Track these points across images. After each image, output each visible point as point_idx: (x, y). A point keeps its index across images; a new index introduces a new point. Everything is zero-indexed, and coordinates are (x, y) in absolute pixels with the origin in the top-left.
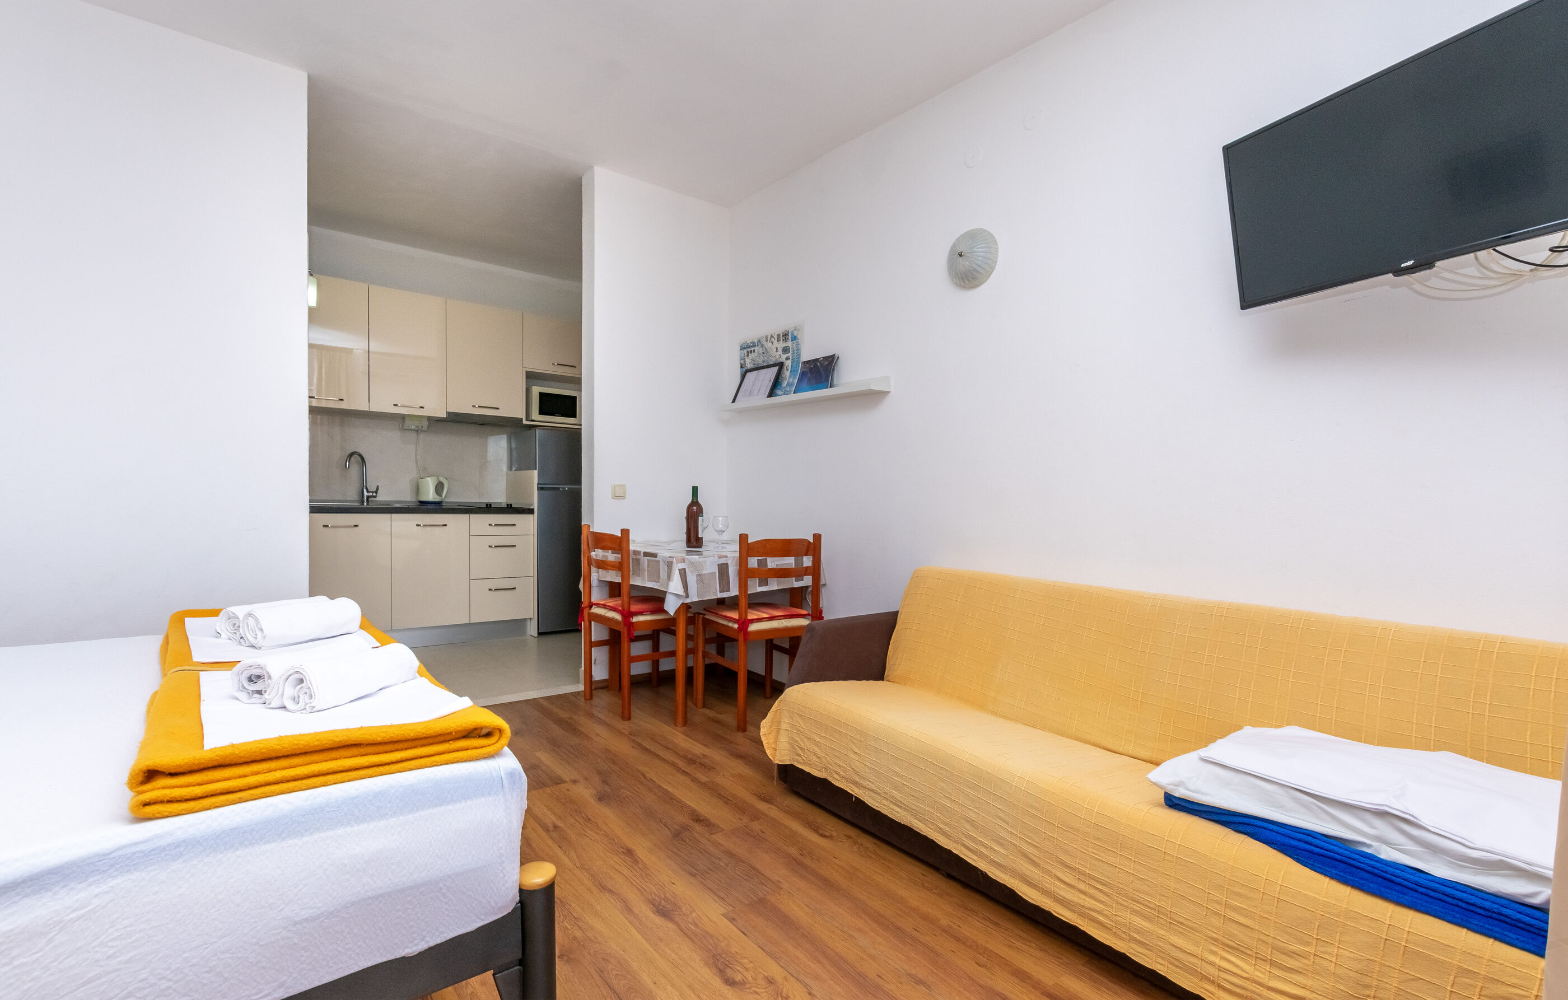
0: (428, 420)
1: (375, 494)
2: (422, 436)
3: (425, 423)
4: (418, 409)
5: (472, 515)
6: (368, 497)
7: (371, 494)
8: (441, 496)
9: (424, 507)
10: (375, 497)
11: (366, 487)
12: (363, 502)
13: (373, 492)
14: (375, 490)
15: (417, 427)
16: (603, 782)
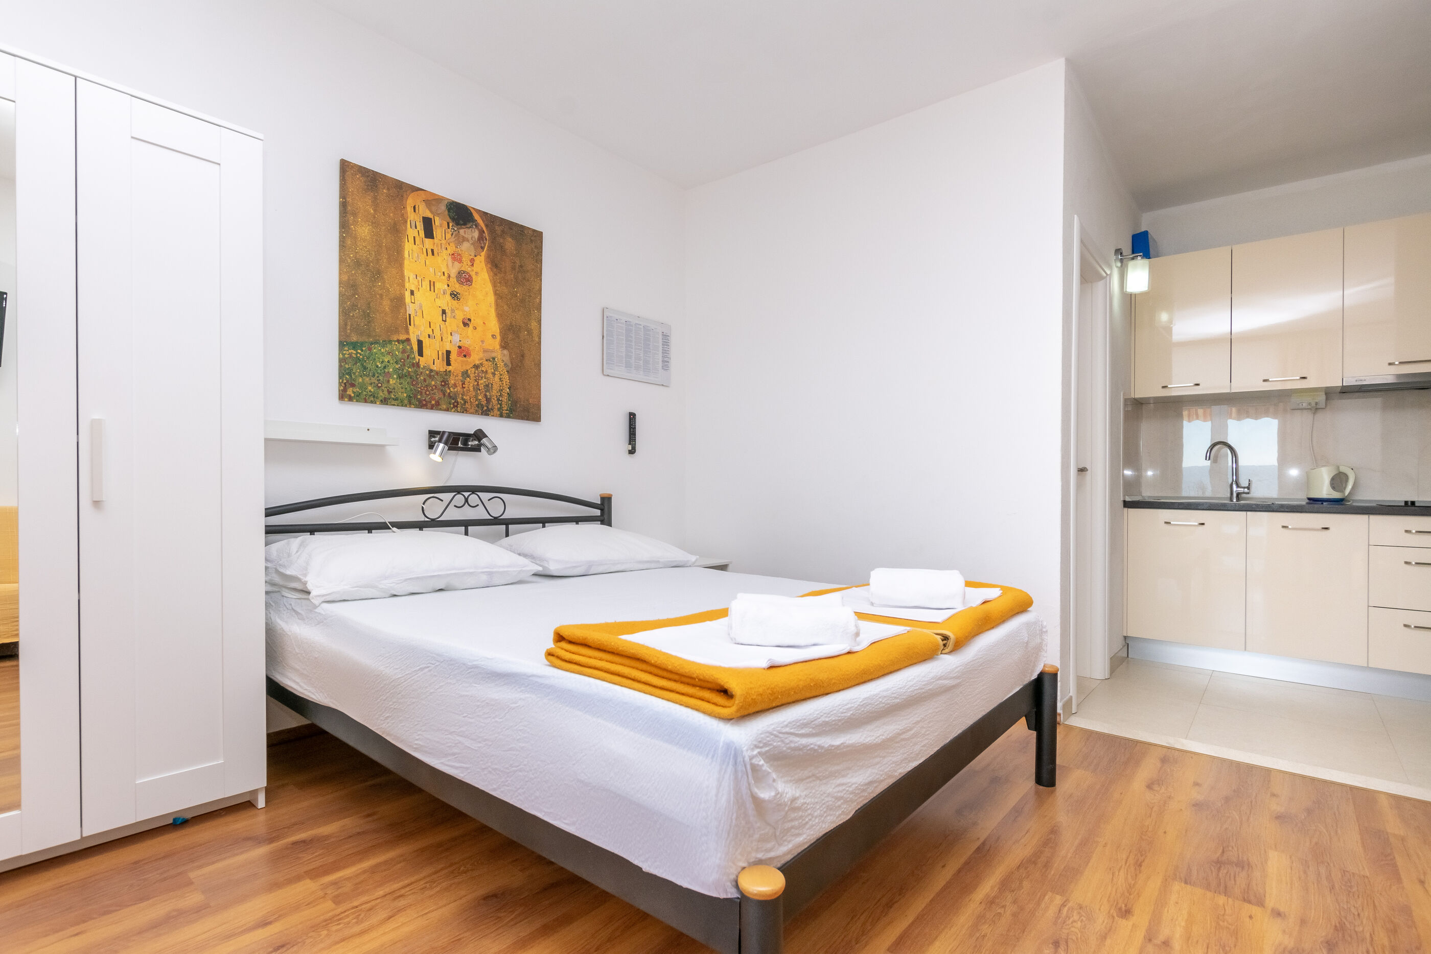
0: (1326, 394)
1: (1246, 490)
2: (1320, 415)
3: (1322, 398)
4: (1299, 382)
5: (1372, 517)
6: (1238, 495)
7: (1243, 489)
8: (1342, 490)
9: (1315, 505)
10: (1248, 493)
11: (1236, 481)
12: (1231, 499)
13: (1244, 488)
14: (1247, 485)
15: (1310, 404)
16: (1327, 942)
